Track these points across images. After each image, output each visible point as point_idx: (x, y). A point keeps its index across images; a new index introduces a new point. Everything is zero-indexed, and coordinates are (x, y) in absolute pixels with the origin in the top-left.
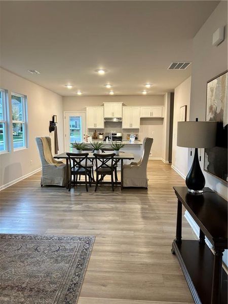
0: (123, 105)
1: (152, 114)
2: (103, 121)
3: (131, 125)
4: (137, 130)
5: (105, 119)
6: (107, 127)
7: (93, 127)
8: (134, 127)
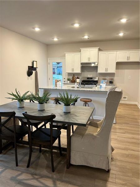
0: (100, 50)
1: (128, 58)
2: (80, 66)
3: (107, 69)
4: (112, 74)
5: (82, 64)
6: (84, 72)
7: (71, 72)
8: (109, 71)
